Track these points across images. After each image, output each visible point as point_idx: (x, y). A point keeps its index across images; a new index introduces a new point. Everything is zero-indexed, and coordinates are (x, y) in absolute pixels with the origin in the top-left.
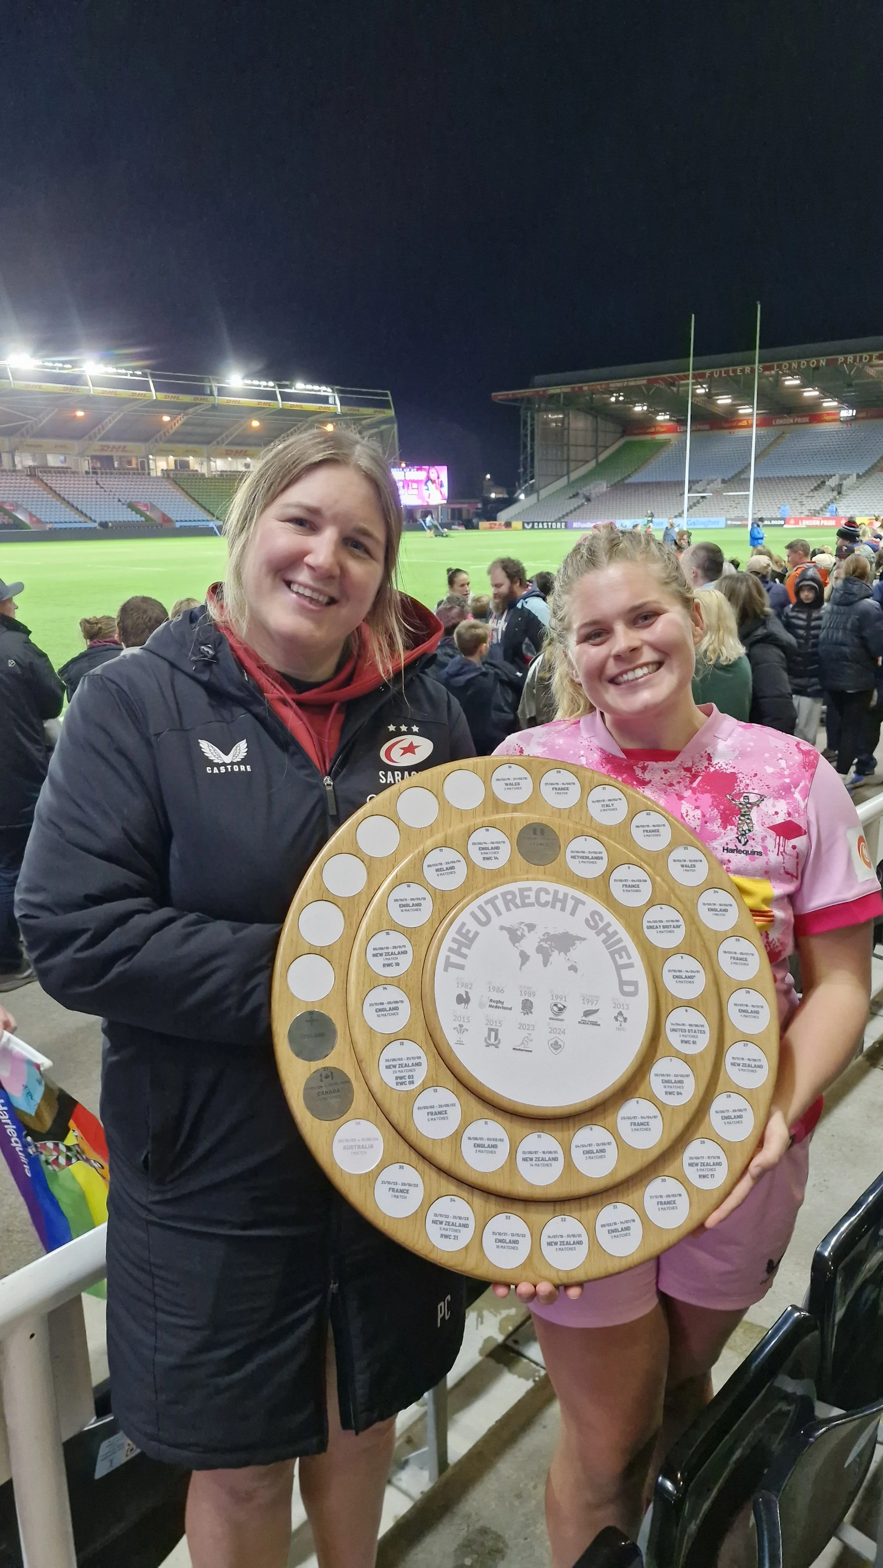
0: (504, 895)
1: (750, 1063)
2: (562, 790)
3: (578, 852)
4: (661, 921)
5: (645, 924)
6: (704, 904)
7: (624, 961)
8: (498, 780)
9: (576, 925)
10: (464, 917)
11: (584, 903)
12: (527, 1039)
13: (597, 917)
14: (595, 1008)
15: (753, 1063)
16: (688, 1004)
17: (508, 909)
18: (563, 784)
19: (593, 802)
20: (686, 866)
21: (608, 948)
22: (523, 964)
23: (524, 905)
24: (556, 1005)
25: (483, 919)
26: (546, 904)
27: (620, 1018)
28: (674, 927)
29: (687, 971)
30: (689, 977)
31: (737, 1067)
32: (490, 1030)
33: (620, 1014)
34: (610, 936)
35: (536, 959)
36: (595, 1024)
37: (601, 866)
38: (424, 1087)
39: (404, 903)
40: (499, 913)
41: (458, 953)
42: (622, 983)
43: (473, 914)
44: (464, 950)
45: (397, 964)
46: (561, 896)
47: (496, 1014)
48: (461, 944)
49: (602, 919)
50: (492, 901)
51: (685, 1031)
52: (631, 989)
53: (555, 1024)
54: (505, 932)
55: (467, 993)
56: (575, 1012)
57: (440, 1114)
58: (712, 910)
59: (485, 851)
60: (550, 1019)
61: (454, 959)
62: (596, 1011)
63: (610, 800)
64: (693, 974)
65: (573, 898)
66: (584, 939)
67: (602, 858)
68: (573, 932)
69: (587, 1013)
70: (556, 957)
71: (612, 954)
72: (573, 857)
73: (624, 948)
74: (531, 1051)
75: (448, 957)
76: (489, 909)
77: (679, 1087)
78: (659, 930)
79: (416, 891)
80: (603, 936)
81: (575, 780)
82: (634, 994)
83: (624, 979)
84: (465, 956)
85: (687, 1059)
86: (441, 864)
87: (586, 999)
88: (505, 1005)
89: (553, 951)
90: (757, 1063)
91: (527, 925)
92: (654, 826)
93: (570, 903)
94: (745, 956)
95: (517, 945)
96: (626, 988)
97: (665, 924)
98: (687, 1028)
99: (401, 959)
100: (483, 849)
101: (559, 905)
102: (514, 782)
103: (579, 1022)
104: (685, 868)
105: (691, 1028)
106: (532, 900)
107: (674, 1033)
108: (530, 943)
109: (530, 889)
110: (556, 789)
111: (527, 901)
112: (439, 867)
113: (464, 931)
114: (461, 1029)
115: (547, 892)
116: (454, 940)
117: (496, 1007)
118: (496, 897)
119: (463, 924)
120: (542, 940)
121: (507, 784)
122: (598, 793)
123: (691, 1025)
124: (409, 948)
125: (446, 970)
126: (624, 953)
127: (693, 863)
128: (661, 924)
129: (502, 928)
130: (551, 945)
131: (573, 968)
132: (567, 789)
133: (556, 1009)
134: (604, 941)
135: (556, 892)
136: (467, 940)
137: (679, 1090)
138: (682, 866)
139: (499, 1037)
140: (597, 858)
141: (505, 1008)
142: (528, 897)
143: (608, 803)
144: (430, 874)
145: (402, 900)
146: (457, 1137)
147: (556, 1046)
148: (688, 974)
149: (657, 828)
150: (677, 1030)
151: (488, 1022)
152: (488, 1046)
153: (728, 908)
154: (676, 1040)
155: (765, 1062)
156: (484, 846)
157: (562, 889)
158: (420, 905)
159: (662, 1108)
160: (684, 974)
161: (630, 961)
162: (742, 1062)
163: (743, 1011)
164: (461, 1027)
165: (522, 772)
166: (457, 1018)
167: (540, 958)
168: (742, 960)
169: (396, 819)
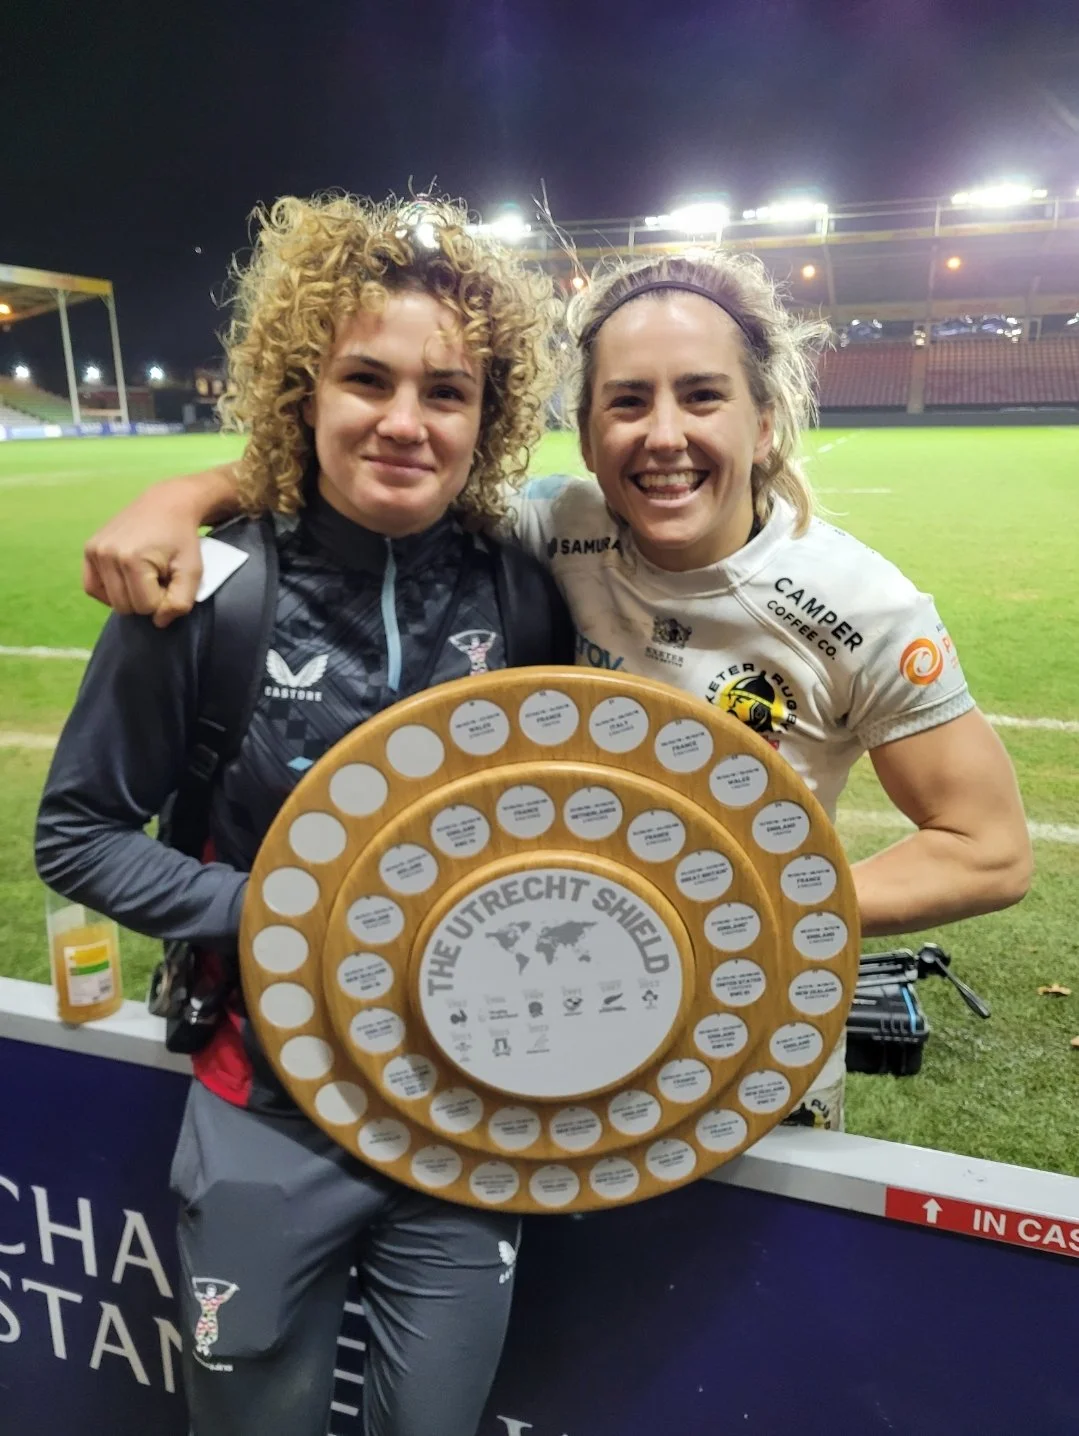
0: (483, 898)
1: (820, 988)
2: (550, 719)
3: (580, 809)
4: (700, 870)
5: (678, 877)
6: (762, 824)
7: (649, 935)
8: (458, 727)
9: (580, 910)
10: (440, 933)
11: (587, 883)
12: (541, 1040)
13: (607, 896)
14: (619, 993)
15: (823, 988)
16: (737, 956)
17: (492, 912)
18: (552, 710)
19: (598, 725)
20: (736, 781)
21: (625, 926)
22: (522, 966)
23: (511, 903)
24: (570, 1000)
25: (463, 930)
26: (540, 895)
27: (650, 997)
28: (718, 873)
29: (736, 920)
30: (741, 925)
31: (804, 996)
32: (497, 1041)
33: (649, 992)
34: (626, 914)
35: (537, 959)
36: (620, 1009)
37: (615, 819)
38: (437, 1091)
39: (368, 918)
40: (481, 919)
41: (441, 973)
42: (647, 960)
43: (450, 929)
44: (447, 969)
45: (378, 984)
46: (556, 882)
47: (500, 1024)
48: (442, 964)
49: (613, 896)
50: (470, 908)
51: (735, 983)
52: (660, 964)
53: (570, 1019)
54: (492, 939)
55: (462, 1012)
56: (593, 1002)
57: (461, 1110)
58: (773, 829)
59: (457, 835)
60: (566, 1015)
61: (438, 981)
62: (619, 996)
63: (622, 717)
64: (744, 921)
65: (575, 880)
66: (593, 924)
67: (614, 810)
68: (578, 919)
69: (608, 1001)
70: (561, 950)
71: (632, 933)
72: (575, 817)
73: (648, 923)
74: (548, 1050)
75: (430, 983)
76: (468, 918)
77: (730, 1039)
78: (696, 880)
79: (378, 903)
80: (618, 915)
81: (568, 701)
82: (666, 967)
83: (649, 955)
84: (450, 975)
85: (736, 1011)
86: (402, 864)
87: (604, 986)
88: (509, 1013)
89: (556, 946)
90: (830, 987)
91: (519, 925)
92: (688, 738)
93: (570, 888)
94: (818, 875)
95: (511, 949)
96: (654, 965)
97: (705, 871)
98: (737, 979)
99: (380, 978)
100: (454, 833)
101: (555, 893)
102: (480, 724)
103: (601, 1011)
104: (733, 785)
105: (743, 978)
106: (521, 894)
107: (722, 988)
108: (527, 943)
109: (515, 883)
110: (542, 719)
111: (514, 898)
112: (400, 868)
113: (443, 949)
114: (463, 1047)
115: (537, 881)
116: (433, 962)
117: (499, 1017)
118: (473, 903)
119: (440, 943)
120: (541, 937)
121: (472, 730)
122: (602, 711)
123: (742, 976)
124: (386, 965)
125: (431, 993)
126: (646, 928)
127: (745, 775)
128: (701, 873)
129: (489, 935)
130: (553, 942)
131: (586, 958)
132: (559, 715)
133: (570, 1004)
134: (620, 921)
135: (550, 879)
136: (449, 958)
137: (729, 1042)
138: (731, 782)
139: (509, 1043)
140: (607, 811)
141: (510, 1016)
142: (515, 893)
143: (618, 722)
144: (391, 880)
145: (364, 916)
146: (480, 1129)
148: (737, 923)
149: (693, 739)
150: (723, 985)
151: (492, 1032)
152: (497, 1055)
153: (796, 821)
154: (722, 995)
155: (838, 984)
156: (453, 829)
157: (556, 874)
158: (387, 916)
159: (708, 1063)
160: (732, 924)
161: (656, 935)
162: (809, 989)
163: (813, 937)
164: (463, 1044)
165: (492, 709)
166: (455, 1037)
167: (542, 956)
168: (814, 880)
169: (331, 811)
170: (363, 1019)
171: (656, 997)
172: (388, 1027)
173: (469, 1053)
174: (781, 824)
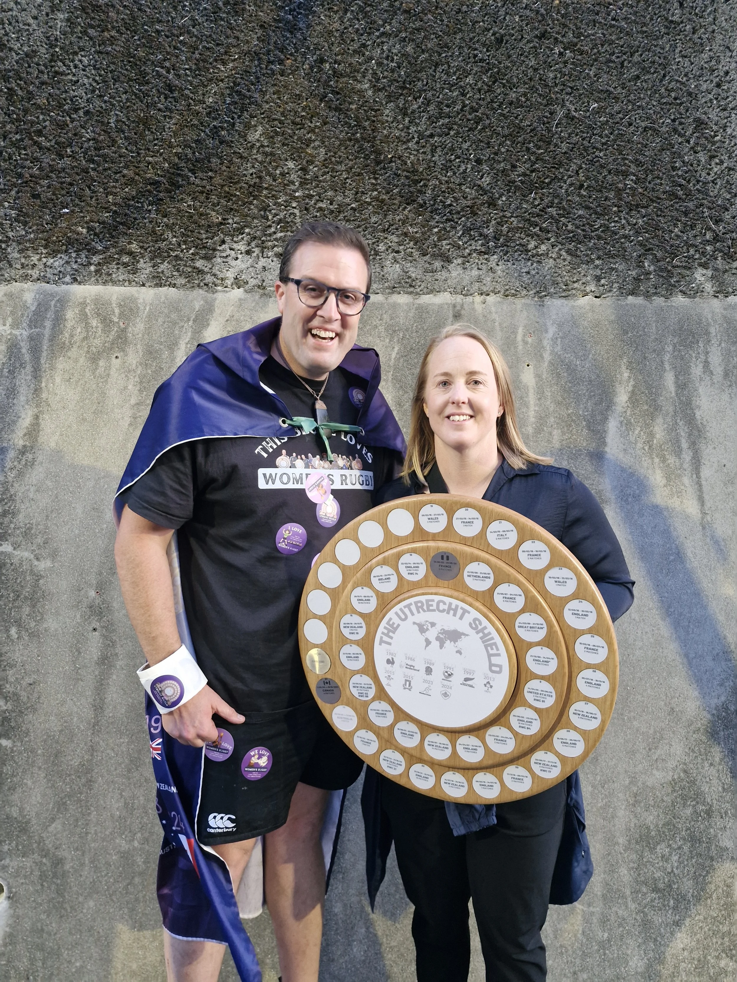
0: (416, 603)
1: (588, 714)
2: (468, 523)
3: (472, 572)
5: (517, 625)
6: (569, 610)
7: (494, 651)
8: (423, 515)
9: (463, 626)
10: (391, 614)
11: (469, 612)
12: (428, 689)
13: (477, 622)
14: (472, 677)
15: (591, 715)
16: (542, 678)
17: (419, 612)
18: (470, 519)
19: (491, 532)
20: (559, 582)
21: (483, 642)
22: (426, 646)
23: (429, 610)
24: (447, 672)
25: (403, 617)
26: (443, 611)
27: (488, 685)
28: (539, 628)
29: (544, 658)
30: (547, 662)
31: (578, 716)
32: (406, 681)
33: (488, 683)
34: (485, 635)
35: (435, 644)
36: (471, 686)
37: (488, 583)
38: (373, 700)
39: (360, 598)
40: (413, 614)
41: (387, 635)
42: (491, 665)
43: (396, 613)
44: (391, 634)
45: (357, 633)
46: (453, 607)
47: (409, 672)
48: (389, 631)
49: (480, 623)
50: (408, 606)
51: (538, 694)
52: (497, 669)
53: (446, 683)
54: (416, 626)
55: (393, 659)
56: (458, 677)
57: (383, 714)
58: (575, 614)
59: (409, 569)
60: (442, 679)
61: (385, 639)
62: (472, 679)
63: (504, 531)
64: (549, 660)
65: (462, 608)
66: (468, 635)
67: (489, 578)
68: (460, 630)
69: (466, 680)
70: (448, 644)
71: (486, 647)
72: (469, 576)
73: (495, 644)
74: (430, 696)
75: (381, 638)
76: (406, 610)
77: (529, 725)
78: (526, 629)
79: (366, 592)
80: (481, 635)
81: (479, 516)
82: (499, 672)
83: (493, 662)
84: (392, 638)
85: (536, 710)
86: (382, 576)
87: (466, 671)
88: (415, 668)
89: (446, 640)
90: (595, 716)
91: (430, 623)
92: (537, 551)
93: (460, 612)
95: (423, 634)
96: (493, 668)
97: (532, 625)
98: (539, 692)
99: (359, 630)
100: (408, 567)
101: (452, 612)
102: (434, 517)
103: (461, 684)
106: (434, 607)
107: (529, 694)
108: (432, 634)
109: (433, 601)
110: (464, 522)
111: (431, 608)
112: (380, 577)
113: (391, 623)
114: (389, 678)
115: (445, 603)
116: (385, 628)
117: (410, 668)
118: (411, 604)
119: (391, 619)
120: (440, 633)
121: (429, 519)
122: (495, 526)
123: (543, 691)
124: (364, 625)
125: (380, 644)
126: (494, 647)
127: (565, 580)
128: (529, 625)
129: (414, 623)
130: (445, 637)
131: (459, 652)
133: (446, 674)
134: (481, 638)
135: (450, 604)
136: (393, 628)
137: (529, 727)
138: (556, 582)
139: (412, 684)
140: (486, 577)
141: (415, 670)
142: (432, 605)
143: (502, 533)
144: (375, 582)
145: (359, 596)
146: (392, 727)
147: (445, 695)
148: (544, 660)
149: (539, 553)
150: (531, 692)
151: (405, 676)
152: (405, 689)
153: (589, 614)
154: (529, 698)
155: (599, 716)
156: (409, 565)
157: (455, 602)
158: (369, 600)
159: (516, 734)
160: (541, 659)
161: (498, 652)
162: (581, 713)
163: (588, 683)
164: (389, 676)
165: (440, 510)
166: (387, 671)
167: (438, 643)
168: (594, 650)
169: (357, 541)
170: (347, 649)
171: (491, 687)
172: (357, 657)
173: (392, 682)
174: (581, 613)
